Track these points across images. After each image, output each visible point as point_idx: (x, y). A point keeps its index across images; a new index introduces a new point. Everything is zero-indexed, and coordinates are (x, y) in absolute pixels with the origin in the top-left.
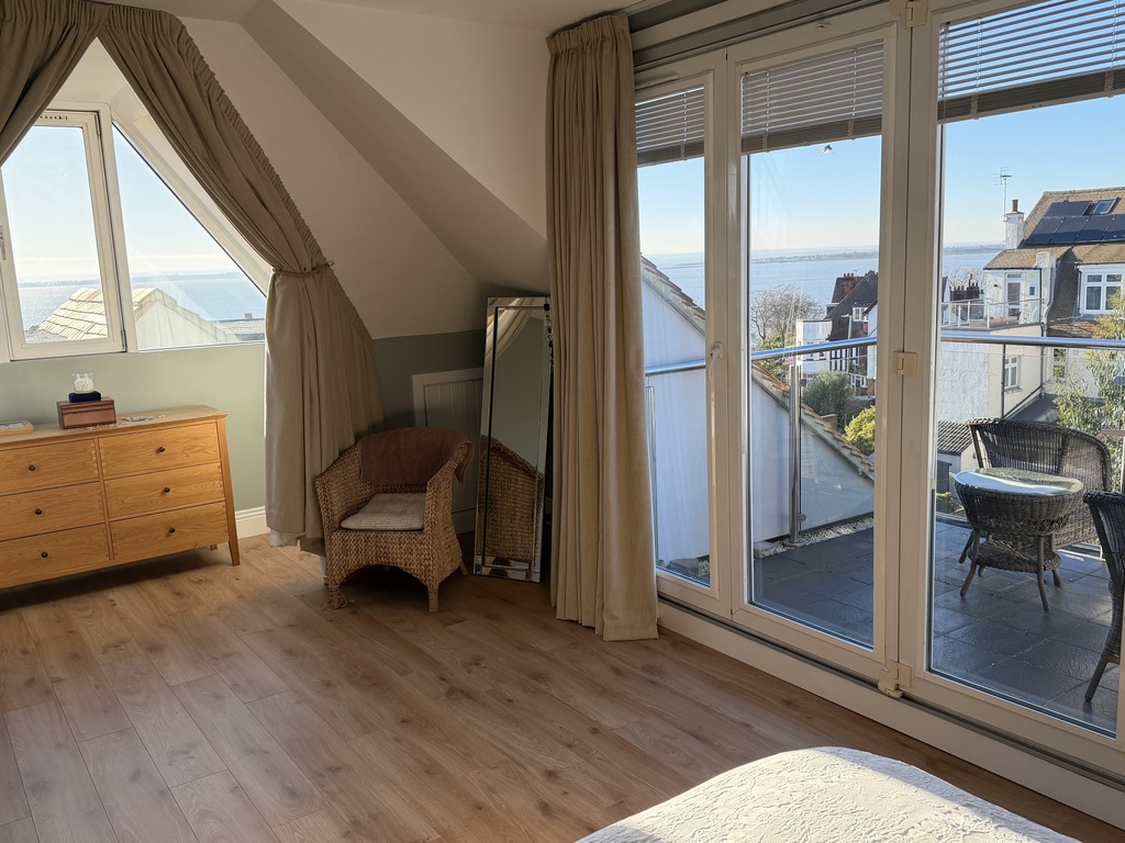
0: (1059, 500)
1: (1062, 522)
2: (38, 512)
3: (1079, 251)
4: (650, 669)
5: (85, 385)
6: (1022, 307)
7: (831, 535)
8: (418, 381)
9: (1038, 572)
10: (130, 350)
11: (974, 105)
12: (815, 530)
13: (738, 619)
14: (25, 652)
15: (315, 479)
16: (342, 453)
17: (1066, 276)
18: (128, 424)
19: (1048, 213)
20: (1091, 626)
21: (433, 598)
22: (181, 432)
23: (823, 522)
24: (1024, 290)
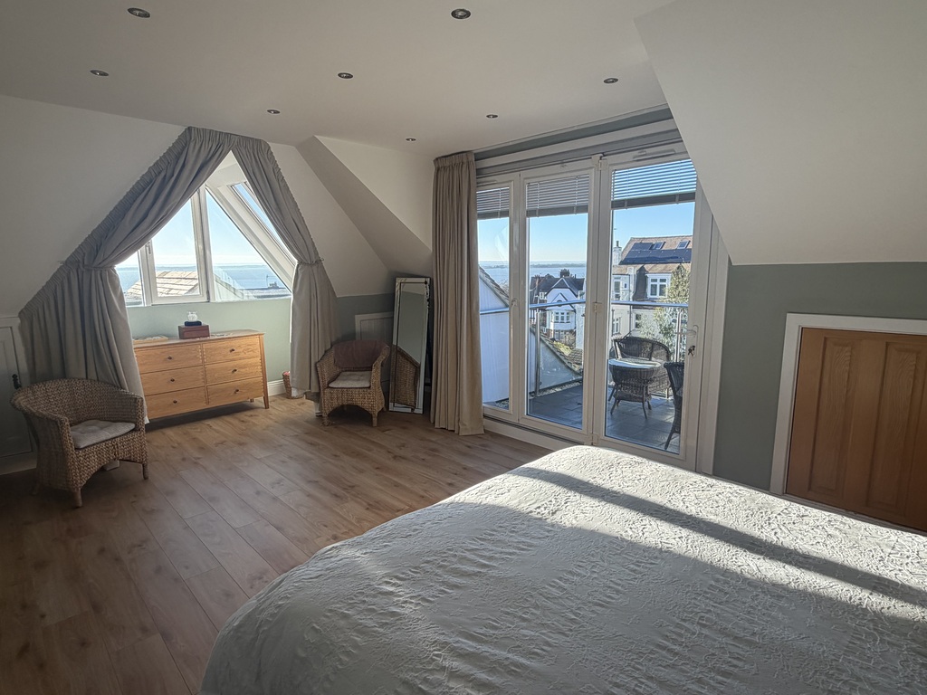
0: (652, 371)
1: (652, 381)
2: (173, 380)
3: (647, 267)
4: (483, 445)
5: (193, 318)
6: (621, 294)
7: (552, 391)
8: (358, 318)
9: (643, 402)
10: (211, 301)
11: (626, 203)
12: (545, 390)
13: (522, 423)
14: (174, 447)
15: (316, 364)
16: (326, 352)
17: (641, 279)
18: (216, 337)
19: (633, 248)
20: (665, 424)
21: (375, 420)
22: (243, 341)
23: (548, 386)
24: (622, 285)
